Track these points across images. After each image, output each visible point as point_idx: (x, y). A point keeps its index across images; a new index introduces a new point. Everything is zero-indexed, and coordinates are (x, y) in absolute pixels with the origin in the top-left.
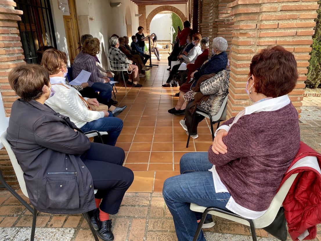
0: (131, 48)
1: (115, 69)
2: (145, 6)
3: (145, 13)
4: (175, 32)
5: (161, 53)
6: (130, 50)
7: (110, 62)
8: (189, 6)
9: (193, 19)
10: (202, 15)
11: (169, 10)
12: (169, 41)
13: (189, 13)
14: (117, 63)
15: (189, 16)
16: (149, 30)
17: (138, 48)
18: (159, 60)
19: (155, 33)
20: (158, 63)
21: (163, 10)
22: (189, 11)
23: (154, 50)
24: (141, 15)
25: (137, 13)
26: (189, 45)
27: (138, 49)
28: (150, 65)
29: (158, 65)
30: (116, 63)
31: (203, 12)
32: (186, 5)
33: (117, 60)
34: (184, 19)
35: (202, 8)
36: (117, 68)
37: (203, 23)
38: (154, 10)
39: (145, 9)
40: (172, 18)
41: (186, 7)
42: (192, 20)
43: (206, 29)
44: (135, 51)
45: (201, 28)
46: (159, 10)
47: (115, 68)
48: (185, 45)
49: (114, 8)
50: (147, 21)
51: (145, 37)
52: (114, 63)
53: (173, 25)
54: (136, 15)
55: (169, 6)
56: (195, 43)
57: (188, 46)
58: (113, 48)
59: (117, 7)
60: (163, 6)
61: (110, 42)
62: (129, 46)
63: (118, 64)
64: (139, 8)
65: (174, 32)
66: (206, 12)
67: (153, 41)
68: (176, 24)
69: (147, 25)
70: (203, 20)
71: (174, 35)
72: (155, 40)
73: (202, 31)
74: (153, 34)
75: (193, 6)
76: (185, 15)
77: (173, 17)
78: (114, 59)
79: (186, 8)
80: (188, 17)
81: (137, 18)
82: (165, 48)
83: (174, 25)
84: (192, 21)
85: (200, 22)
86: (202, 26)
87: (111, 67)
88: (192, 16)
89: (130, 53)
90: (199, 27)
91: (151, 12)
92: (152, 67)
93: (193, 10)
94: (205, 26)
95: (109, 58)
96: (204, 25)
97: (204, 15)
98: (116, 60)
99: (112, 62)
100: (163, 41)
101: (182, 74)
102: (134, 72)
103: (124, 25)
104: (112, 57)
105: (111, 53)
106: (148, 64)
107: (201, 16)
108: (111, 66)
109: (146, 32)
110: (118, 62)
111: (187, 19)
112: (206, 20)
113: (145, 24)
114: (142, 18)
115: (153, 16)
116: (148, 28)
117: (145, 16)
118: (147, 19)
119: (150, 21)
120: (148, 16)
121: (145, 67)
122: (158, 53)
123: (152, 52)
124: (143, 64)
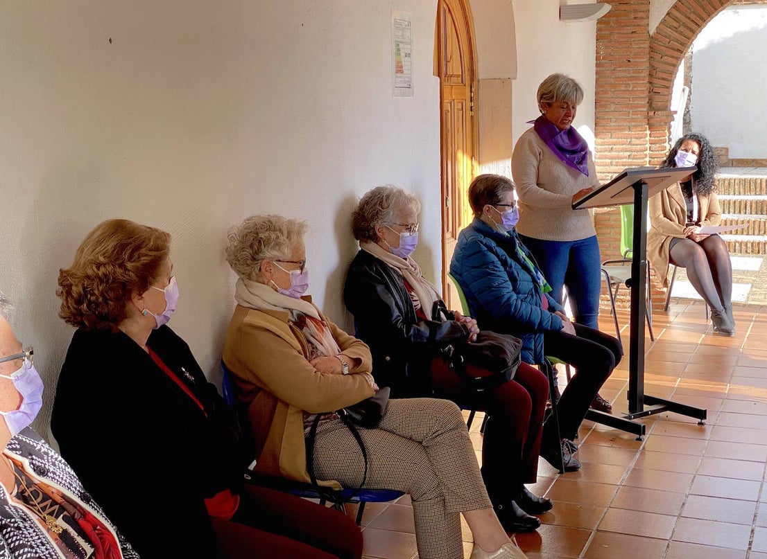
0: (428, 297)
16: (666, 108)
24: (606, 8)
27: (515, 289)
50: (652, 50)
54: (565, 12)
69: (651, 75)
113: (639, 71)
114: (619, 33)
115: (704, 15)
116: (657, 98)
117: (642, 18)
118: (657, 40)
119: (673, 49)
120: (668, 14)
121: (501, 551)
122: (720, 277)
123: (678, 267)
124: (487, 507)
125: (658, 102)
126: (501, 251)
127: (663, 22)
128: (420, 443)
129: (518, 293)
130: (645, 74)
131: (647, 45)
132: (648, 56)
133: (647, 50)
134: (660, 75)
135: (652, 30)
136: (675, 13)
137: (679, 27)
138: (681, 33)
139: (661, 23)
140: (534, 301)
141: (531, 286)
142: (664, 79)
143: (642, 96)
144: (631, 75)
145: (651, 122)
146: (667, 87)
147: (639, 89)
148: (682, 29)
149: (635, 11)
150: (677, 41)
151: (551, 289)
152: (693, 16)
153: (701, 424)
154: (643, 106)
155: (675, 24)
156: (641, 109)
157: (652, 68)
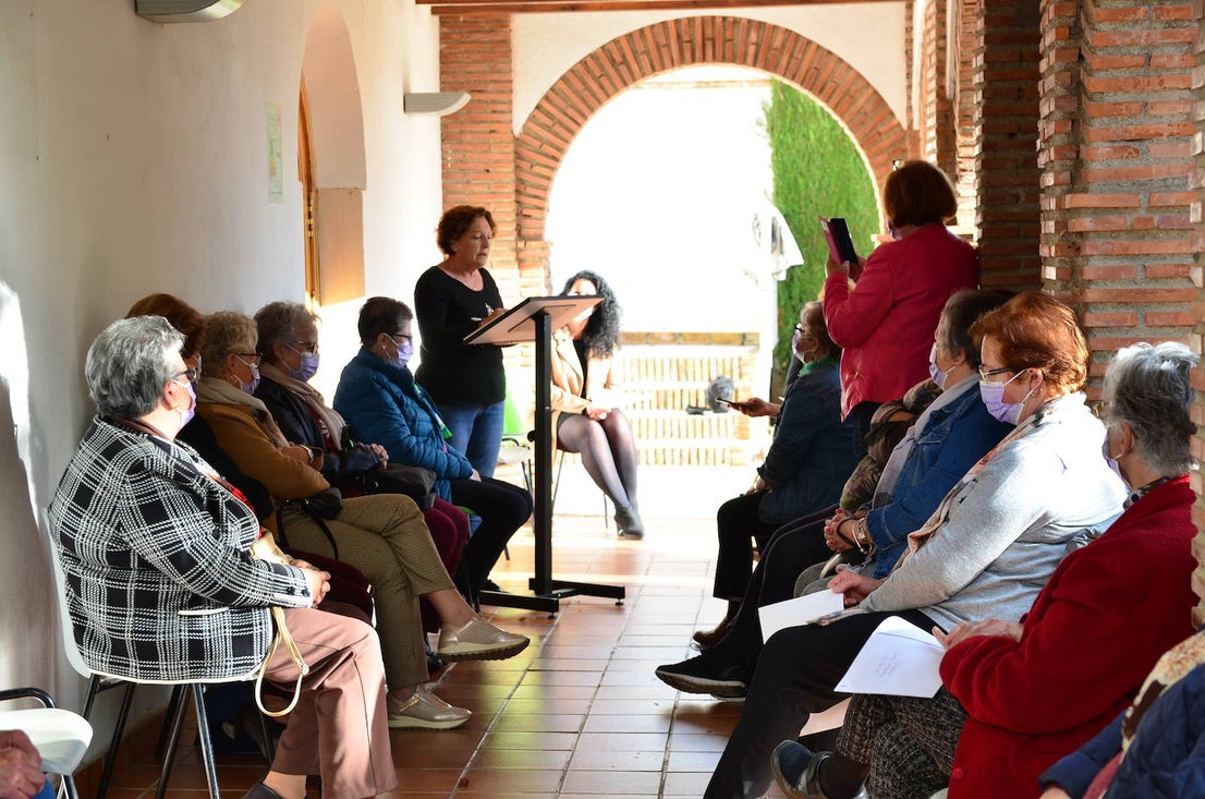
0: (336, 424)
1: (115, 665)
2: (504, 25)
3: (506, 87)
4: (798, 260)
5: (661, 458)
6: (322, 443)
7: (74, 581)
8: (941, 23)
9: (987, 146)
10: (1090, 108)
11: (743, 62)
12: (743, 339)
13: (941, 89)
14: (147, 600)
15: (939, 114)
16: (539, 238)
17: (412, 422)
18: (638, 535)
19: (598, 273)
20: (625, 564)
21: (682, 61)
22: (941, 71)
23: (587, 433)
24: (466, 98)
25: (426, 79)
26: (952, 406)
27: (414, 432)
28: (533, 584)
29: (617, 592)
30: (130, 598)
31: (1092, 83)
32: (910, 18)
33: (145, 565)
34: (886, 141)
35: (1088, 34)
36: (147, 652)
37: (1093, 187)
38: (592, 56)
39: (501, 49)
40: (772, 130)
41: (909, 30)
42: (969, 148)
43: (1136, 246)
44: (380, 449)
45: (1073, 245)
46: (644, 58)
47: (119, 648)
48: (910, 396)
49: (176, 32)
50: (518, 156)
51: (508, 304)
52: (116, 598)
53: (777, 194)
54: (411, 103)
55: (736, 21)
56: (1008, 399)
57: (938, 417)
58: (120, 434)
59: (207, 20)
60: (677, 21)
61: (89, 369)
62: (318, 397)
63: (160, 613)
64: (444, 38)
65: (793, 256)
66: (1123, 74)
67: (582, 347)
68: (813, 187)
69: (518, 192)
70: (1100, 158)
71: (790, 290)
72: (596, 333)
73: (1089, 274)
74: (579, 276)
75: (980, 24)
76: (896, 102)
77: (784, 121)
78: (119, 559)
79: (909, 41)
80: (932, 122)
81: (427, 127)
82: (696, 411)
83: (790, 197)
84: (972, 165)
85: (1066, 176)
86: (1086, 223)
87: (79, 640)
88: (966, 117)
89: (320, 481)
90: (1049, 227)
91: (564, 78)
92: (554, 607)
93: (979, 61)
94: (1127, 220)
95: (67, 542)
96: (1107, 210)
97: (1114, 111)
98: (134, 563)
99: (96, 583)
100: (677, 338)
101: (883, 740)
102: (337, 693)
103: (276, 195)
104: (92, 534)
105: (83, 496)
106: (512, 573)
107: (1075, 122)
108: (79, 632)
109: (512, 257)
110: (163, 589)
111: (915, 138)
112: (1133, 164)
113: (501, 185)
114: (473, 132)
115: (584, 109)
116: (527, 222)
117: (502, 112)
118: (524, 142)
119: (546, 156)
120: (538, 107)
121: (471, 623)
122: (623, 464)
123: (566, 454)
124: (451, 588)
125: (530, 227)
126: (396, 389)
127: (532, 118)
128: (380, 534)
129: (417, 436)
130: (511, 189)
131: (511, 149)
132: (513, 164)
133: (512, 157)
134: (529, 191)
135: (517, 130)
136: (547, 106)
137: (553, 125)
138: (556, 134)
139: (528, 119)
140: (435, 445)
141: (431, 426)
142: (536, 197)
143: (507, 219)
144: (492, 190)
145: (522, 256)
146: (541, 209)
147: (503, 210)
148: (557, 128)
149: (494, 102)
150: (552, 145)
151: (451, 435)
152: (571, 112)
153: (618, 604)
154: (509, 234)
155: (549, 122)
156: (507, 238)
157: (520, 181)
